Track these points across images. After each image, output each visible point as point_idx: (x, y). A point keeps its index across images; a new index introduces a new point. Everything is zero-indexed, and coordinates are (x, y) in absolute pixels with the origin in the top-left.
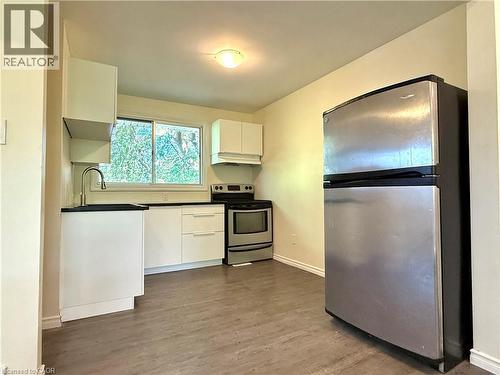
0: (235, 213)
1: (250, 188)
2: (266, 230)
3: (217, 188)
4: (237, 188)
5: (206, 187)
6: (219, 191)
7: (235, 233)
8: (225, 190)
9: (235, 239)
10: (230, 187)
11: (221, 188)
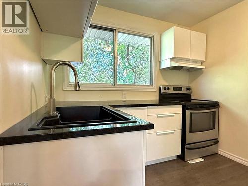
0: (191, 113)
1: (190, 89)
2: (214, 128)
3: (165, 89)
4: (180, 89)
5: (155, 88)
6: (167, 91)
7: (191, 132)
8: (171, 91)
9: (191, 137)
10: (175, 89)
11: (168, 89)
